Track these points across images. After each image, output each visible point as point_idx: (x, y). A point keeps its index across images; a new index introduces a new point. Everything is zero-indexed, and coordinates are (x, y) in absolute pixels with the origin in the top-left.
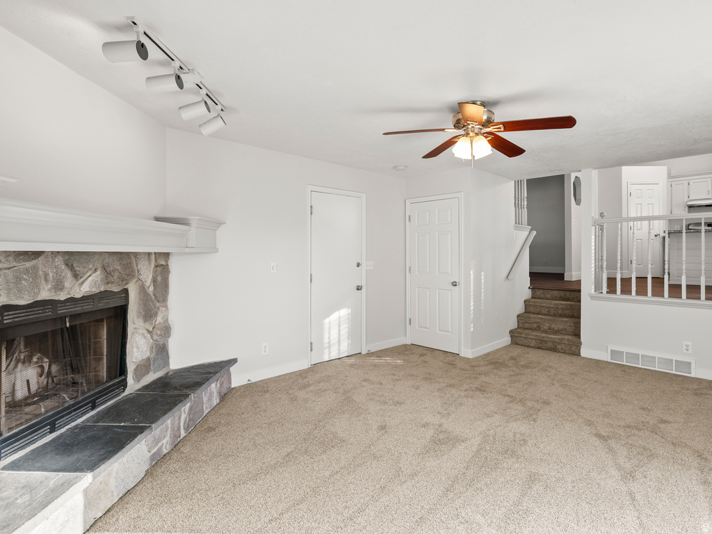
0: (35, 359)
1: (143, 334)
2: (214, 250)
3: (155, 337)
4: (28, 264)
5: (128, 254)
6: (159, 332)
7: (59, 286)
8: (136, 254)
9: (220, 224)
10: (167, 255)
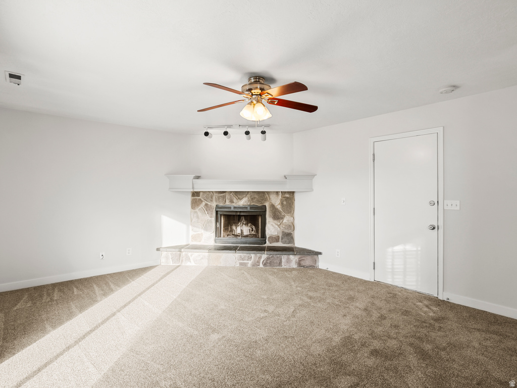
0: (249, 225)
1: (272, 225)
2: (312, 190)
3: (282, 228)
4: (222, 195)
5: (263, 192)
6: (284, 226)
7: (232, 201)
8: (268, 193)
9: (314, 176)
10: (293, 193)
